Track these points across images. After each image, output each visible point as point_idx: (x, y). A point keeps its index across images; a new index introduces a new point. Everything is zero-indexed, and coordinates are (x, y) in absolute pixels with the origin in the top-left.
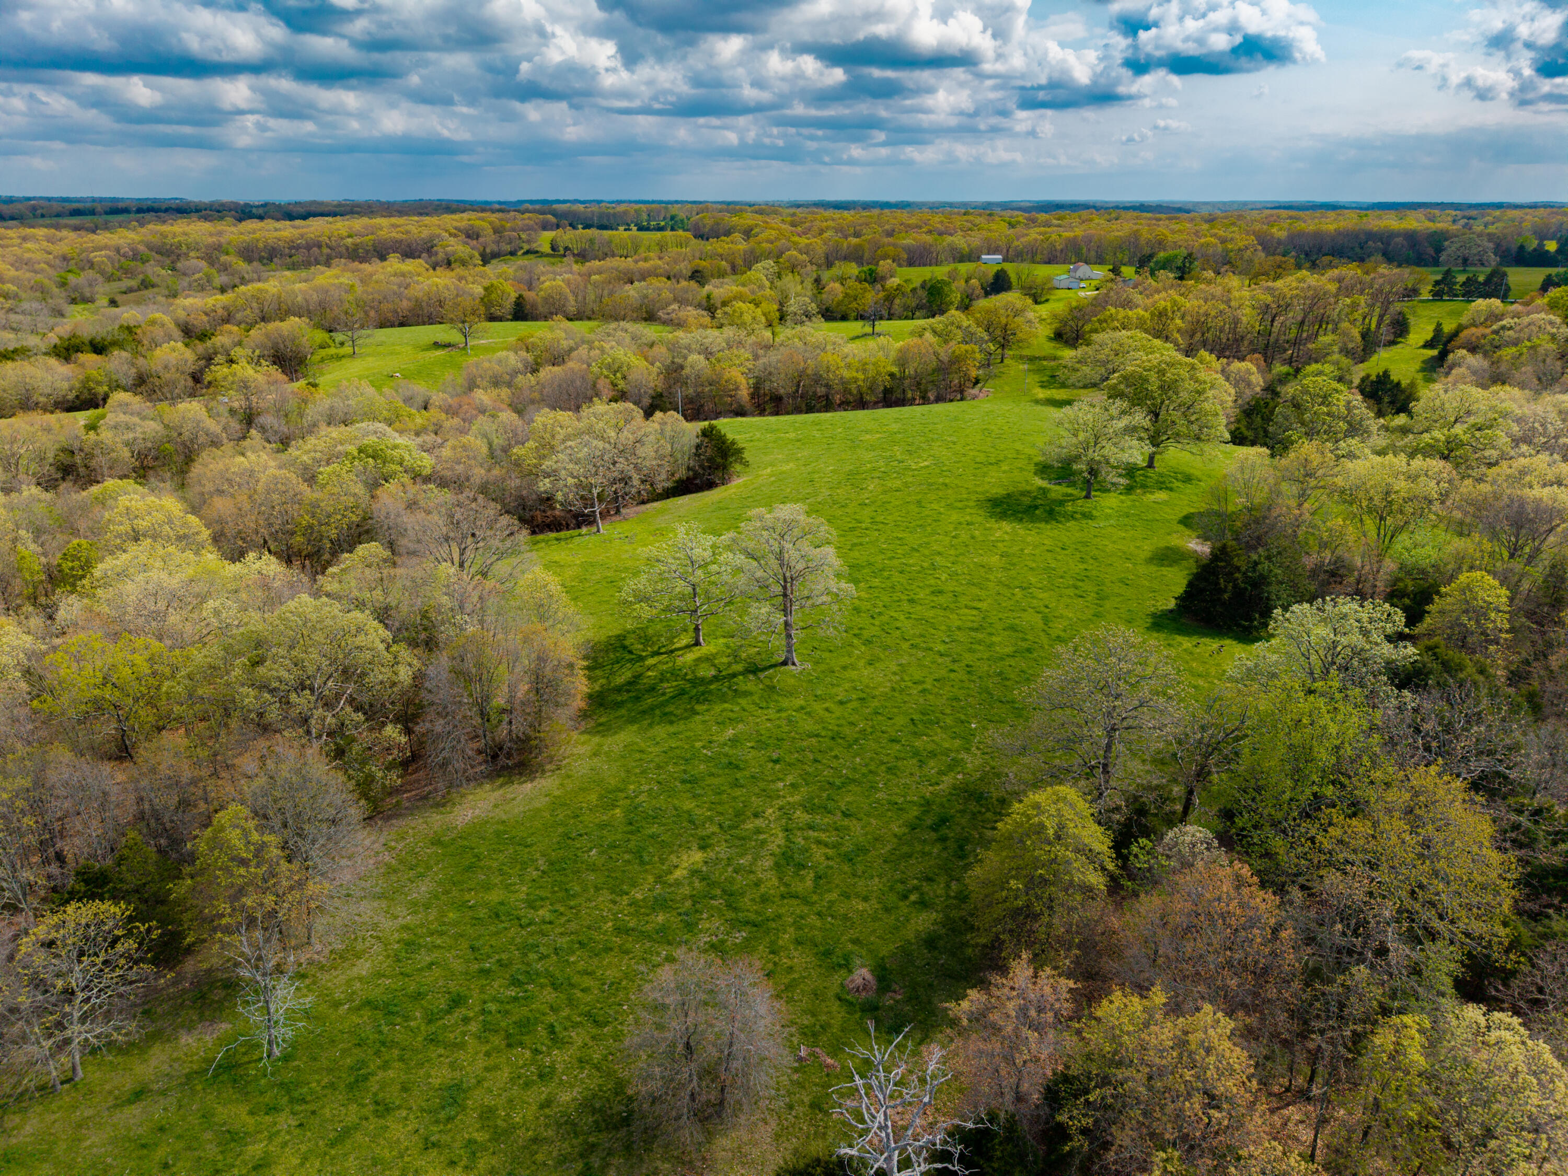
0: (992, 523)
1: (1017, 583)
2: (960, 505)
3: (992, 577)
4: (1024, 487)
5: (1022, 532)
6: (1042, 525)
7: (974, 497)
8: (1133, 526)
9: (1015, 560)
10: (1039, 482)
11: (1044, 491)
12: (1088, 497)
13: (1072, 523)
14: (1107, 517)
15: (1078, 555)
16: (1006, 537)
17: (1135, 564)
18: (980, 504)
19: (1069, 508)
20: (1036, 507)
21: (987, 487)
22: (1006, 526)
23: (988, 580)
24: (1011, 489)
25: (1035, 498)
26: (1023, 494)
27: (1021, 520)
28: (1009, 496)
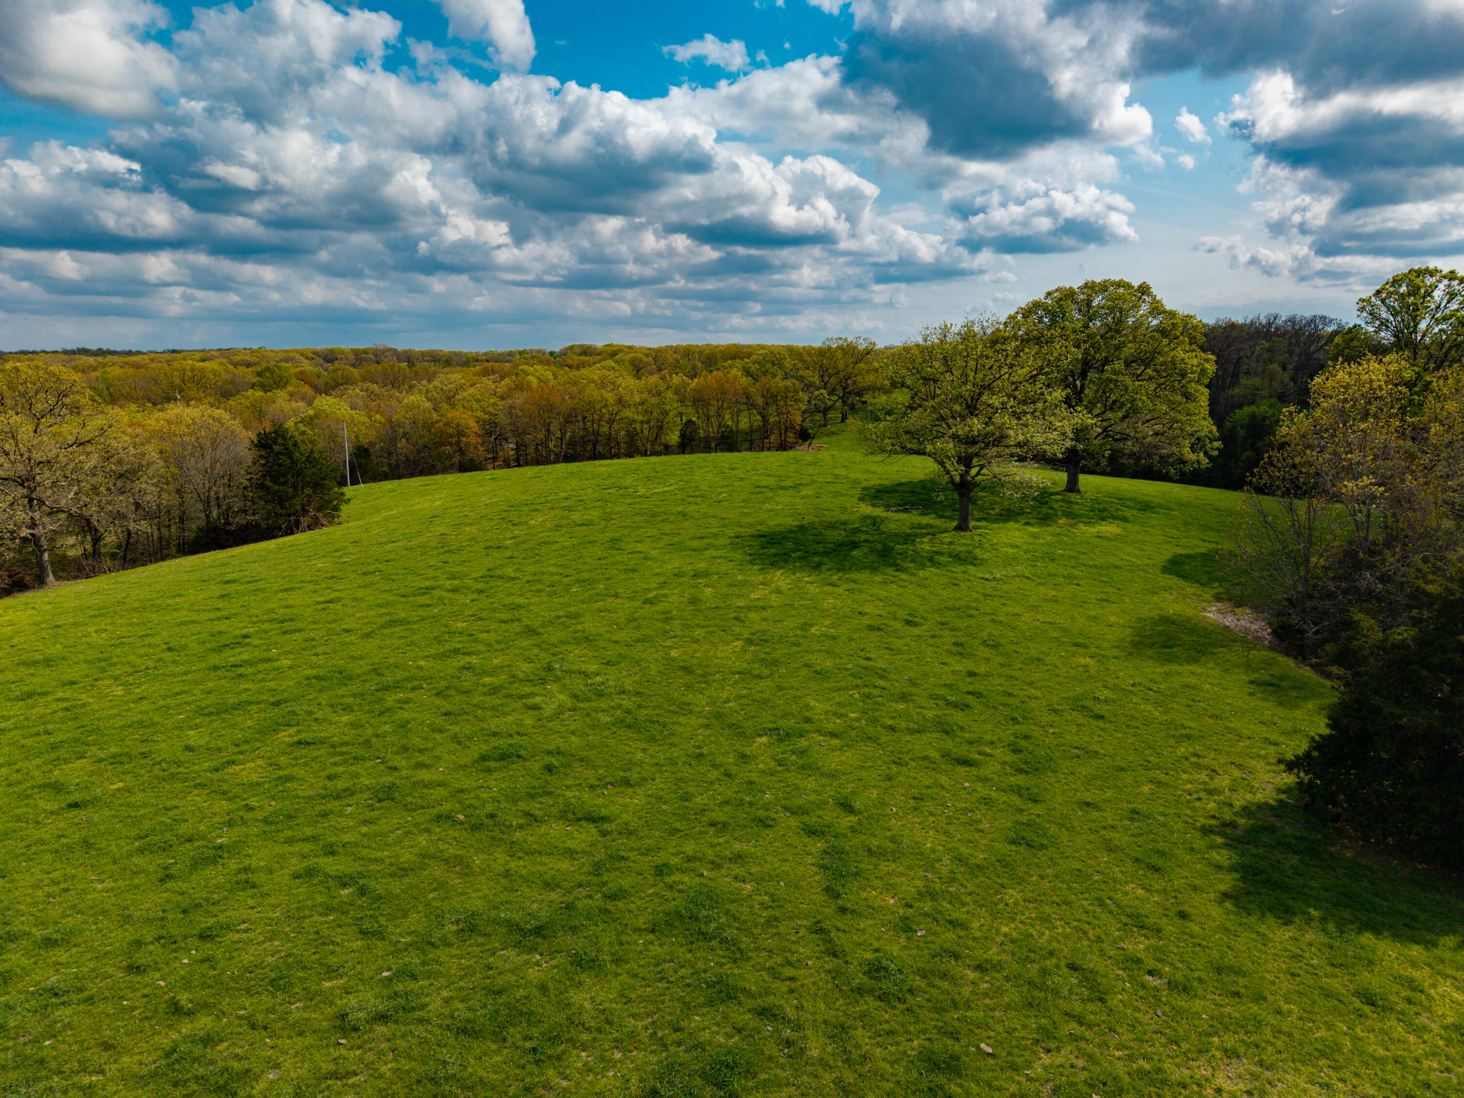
0: (754, 575)
1: (766, 718)
2: (696, 544)
3: (700, 701)
4: (838, 516)
5: (813, 589)
6: (863, 576)
7: (731, 532)
8: (1069, 577)
9: (780, 652)
10: (866, 509)
11: (875, 521)
12: (962, 527)
13: (929, 572)
14: (1010, 561)
15: (949, 638)
16: (775, 599)
17: (1101, 658)
18: (737, 542)
19: (925, 545)
20: (855, 545)
21: (762, 516)
22: (781, 578)
23: (685, 709)
24: (810, 518)
25: (855, 531)
26: (832, 526)
27: (818, 566)
28: (802, 528)
